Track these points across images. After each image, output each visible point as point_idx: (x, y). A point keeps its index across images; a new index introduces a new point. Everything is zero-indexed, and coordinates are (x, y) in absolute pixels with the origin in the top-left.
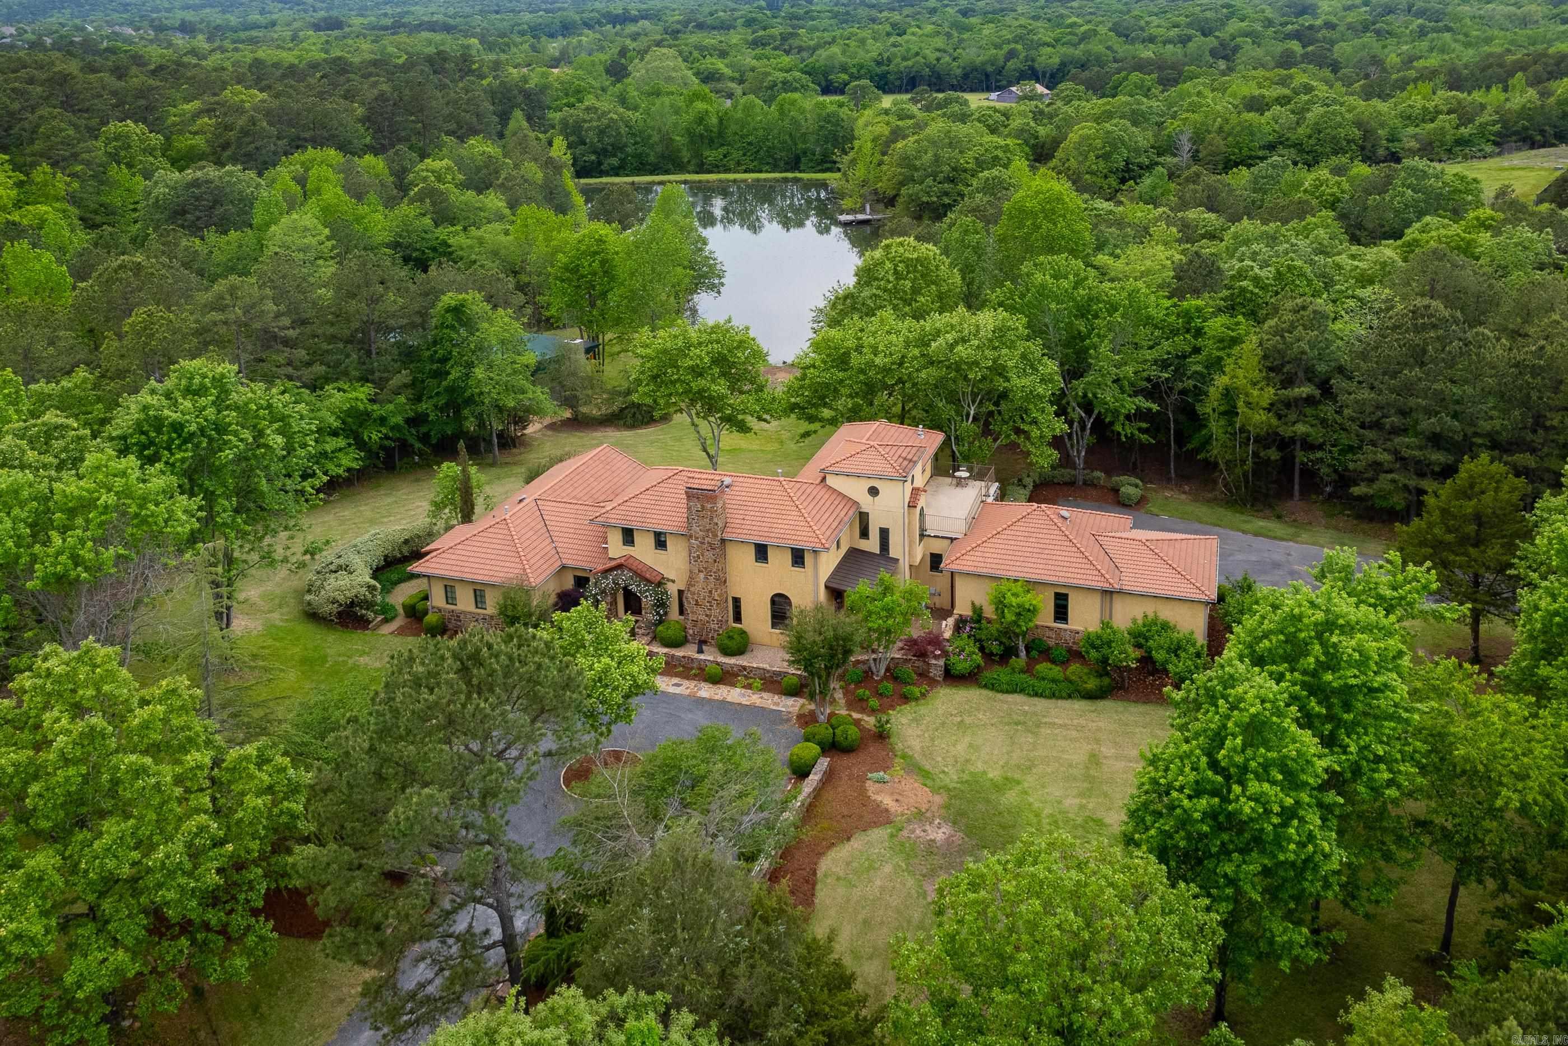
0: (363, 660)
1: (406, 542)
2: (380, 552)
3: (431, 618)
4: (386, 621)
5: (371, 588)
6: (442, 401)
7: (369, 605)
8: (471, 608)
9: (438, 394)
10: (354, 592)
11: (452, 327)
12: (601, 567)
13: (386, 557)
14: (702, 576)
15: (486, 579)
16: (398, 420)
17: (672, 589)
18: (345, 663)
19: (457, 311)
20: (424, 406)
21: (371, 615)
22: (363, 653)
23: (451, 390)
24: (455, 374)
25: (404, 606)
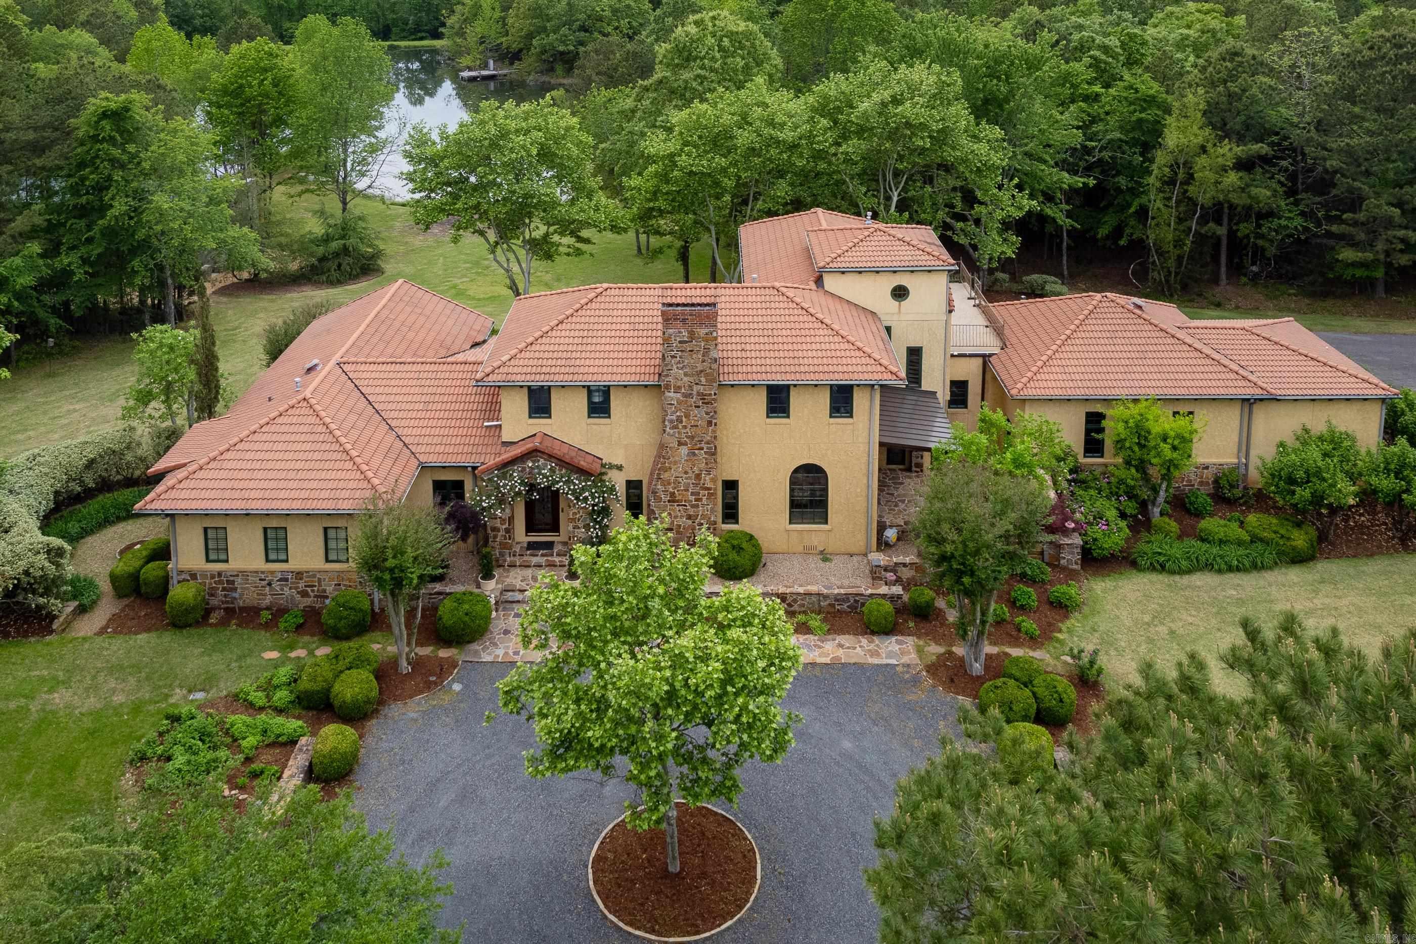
0: (59, 698)
1: (91, 463)
2: (47, 487)
3: (180, 593)
4: (82, 610)
5: (55, 554)
6: (96, 251)
7: (49, 586)
8: (259, 564)
9: (90, 240)
10: (22, 565)
11: (111, 140)
12: (491, 461)
13: (57, 493)
14: (684, 450)
15: (283, 506)
16: (26, 280)
17: (618, 480)
18: (23, 711)
19: (118, 116)
20: (65, 260)
21: (55, 604)
22: (55, 684)
23: (110, 233)
24: (119, 206)
25: (114, 579)
